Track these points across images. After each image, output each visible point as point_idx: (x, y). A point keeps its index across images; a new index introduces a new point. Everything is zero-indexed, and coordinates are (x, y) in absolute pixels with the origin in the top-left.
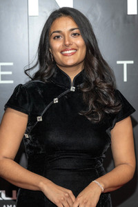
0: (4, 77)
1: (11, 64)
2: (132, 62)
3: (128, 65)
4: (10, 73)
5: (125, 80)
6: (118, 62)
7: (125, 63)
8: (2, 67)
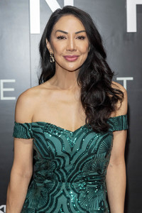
0: (6, 94)
1: (13, 81)
2: (131, 79)
3: (127, 81)
4: (13, 90)
6: (118, 79)
7: (125, 79)
8: (4, 83)
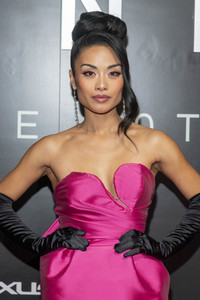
1: (36, 113)
2: (197, 116)
3: (191, 119)
4: (34, 125)
5: (188, 139)
6: (179, 116)
7: (188, 117)
8: (23, 116)
